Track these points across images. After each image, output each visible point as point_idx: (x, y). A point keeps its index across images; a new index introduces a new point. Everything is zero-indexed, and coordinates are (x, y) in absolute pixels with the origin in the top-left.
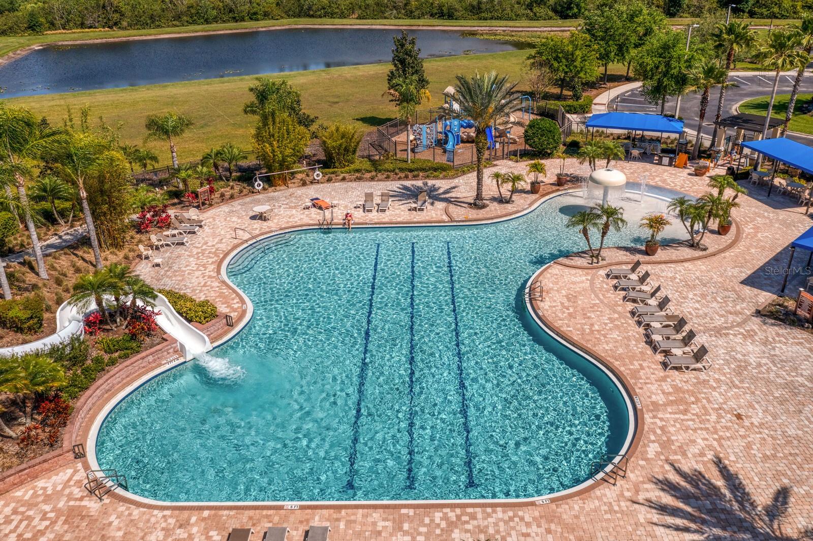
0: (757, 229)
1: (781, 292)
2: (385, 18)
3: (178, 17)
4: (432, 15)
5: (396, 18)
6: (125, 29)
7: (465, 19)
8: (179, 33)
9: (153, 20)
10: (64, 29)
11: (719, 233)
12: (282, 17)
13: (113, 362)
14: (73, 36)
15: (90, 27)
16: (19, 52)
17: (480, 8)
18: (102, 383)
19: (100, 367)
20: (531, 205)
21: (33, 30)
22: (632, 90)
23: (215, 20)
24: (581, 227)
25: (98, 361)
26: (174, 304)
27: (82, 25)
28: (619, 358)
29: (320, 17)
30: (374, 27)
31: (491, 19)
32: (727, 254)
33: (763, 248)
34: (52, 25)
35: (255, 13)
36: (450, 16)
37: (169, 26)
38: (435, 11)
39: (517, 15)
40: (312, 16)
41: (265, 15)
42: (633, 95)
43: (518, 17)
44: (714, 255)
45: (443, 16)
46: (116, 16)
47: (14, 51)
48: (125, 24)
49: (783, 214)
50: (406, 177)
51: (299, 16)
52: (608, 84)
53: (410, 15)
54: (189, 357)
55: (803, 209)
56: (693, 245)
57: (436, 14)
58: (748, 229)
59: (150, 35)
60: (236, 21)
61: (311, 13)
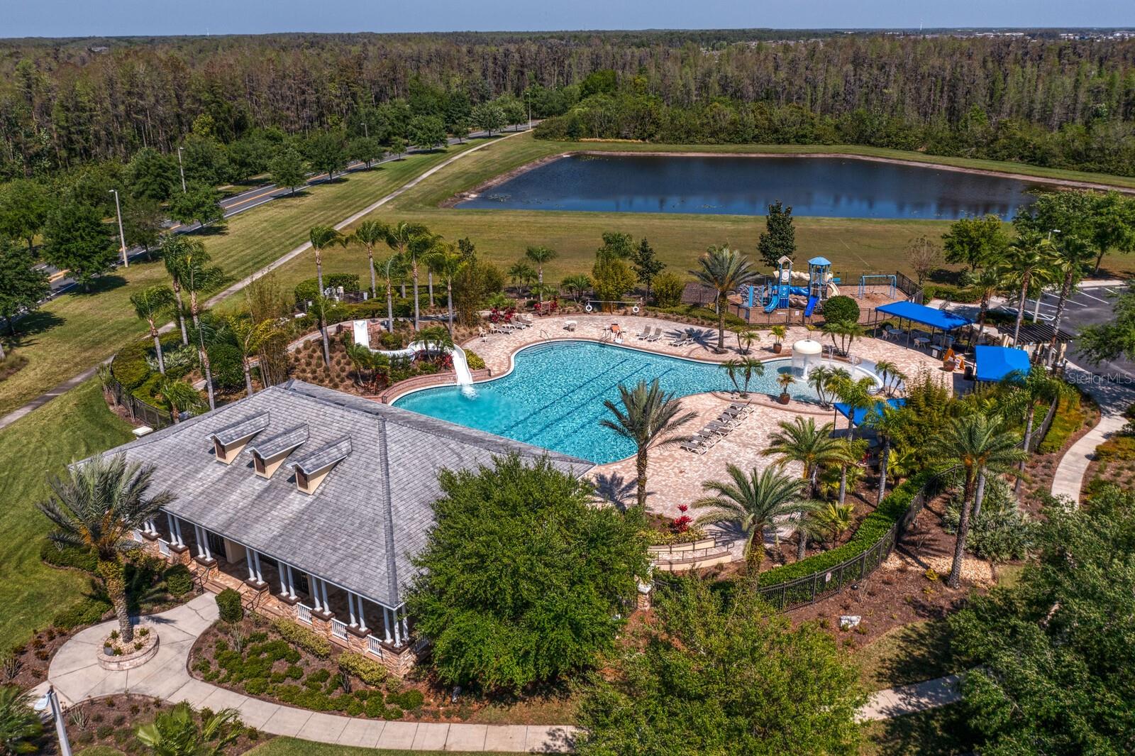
2: (959, 156)
3: (713, 134)
5: (973, 157)
6: (657, 142)
8: (708, 152)
9: (688, 135)
10: (600, 136)
12: (835, 143)
13: (420, 374)
14: (606, 145)
15: (626, 138)
16: (546, 159)
18: (411, 381)
19: (414, 374)
21: (571, 136)
23: (756, 139)
24: (728, 370)
25: (415, 371)
26: (467, 357)
27: (618, 135)
29: (882, 146)
30: (935, 166)
31: (1099, 171)
34: (591, 133)
35: (804, 136)
37: (702, 143)
38: (1026, 153)
40: (873, 145)
41: (815, 139)
45: (1035, 161)
46: (652, 128)
47: (541, 157)
48: (658, 137)
51: (857, 143)
53: (993, 156)
54: (458, 384)
56: (824, 405)
59: (677, 152)
60: (779, 143)
61: (872, 140)
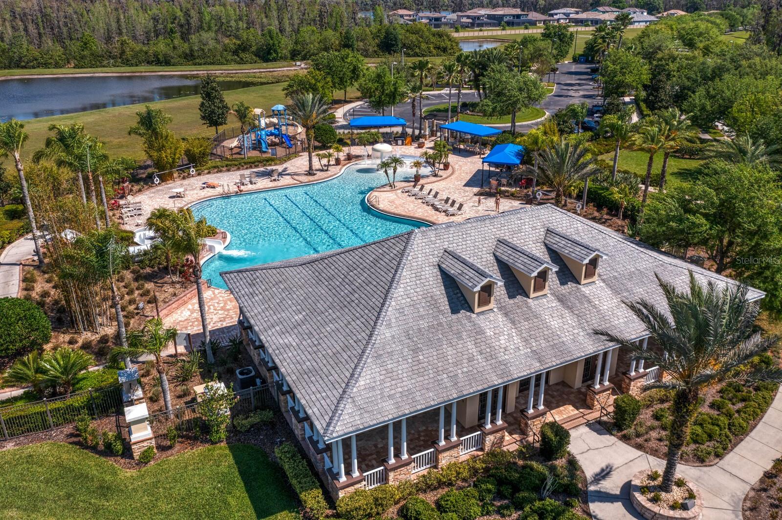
0: (460, 166)
1: (482, 187)
2: (104, 66)
4: (149, 63)
5: (114, 66)
7: (181, 65)
11: (445, 170)
17: (192, 55)
20: (340, 170)
22: (353, 108)
24: (384, 170)
28: (427, 216)
30: (97, 75)
31: (206, 64)
32: (452, 177)
33: (467, 173)
36: (167, 63)
38: (151, 59)
39: (227, 61)
42: (362, 108)
43: (228, 62)
44: (446, 178)
45: (161, 63)
49: (469, 159)
50: (251, 167)
51: (10, 67)
52: (336, 106)
53: (127, 63)
54: (216, 253)
55: (479, 156)
56: (436, 175)
57: (153, 61)
58: (456, 167)
61: (23, 64)
